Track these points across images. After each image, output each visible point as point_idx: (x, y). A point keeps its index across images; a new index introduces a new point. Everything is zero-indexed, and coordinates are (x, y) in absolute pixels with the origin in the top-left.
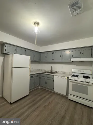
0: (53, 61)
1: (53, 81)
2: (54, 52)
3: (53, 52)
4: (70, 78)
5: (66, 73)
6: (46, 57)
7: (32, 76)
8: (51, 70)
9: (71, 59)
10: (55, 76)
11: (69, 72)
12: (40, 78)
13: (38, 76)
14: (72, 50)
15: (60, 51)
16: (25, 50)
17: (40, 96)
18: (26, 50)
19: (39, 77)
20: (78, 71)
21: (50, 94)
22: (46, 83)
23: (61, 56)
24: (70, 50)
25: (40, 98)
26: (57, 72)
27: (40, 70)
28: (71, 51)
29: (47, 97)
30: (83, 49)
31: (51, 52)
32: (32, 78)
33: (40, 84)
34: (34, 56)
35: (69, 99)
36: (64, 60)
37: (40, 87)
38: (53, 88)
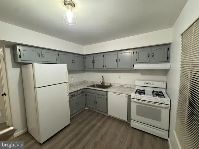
0: (105, 68)
1: (107, 100)
2: (106, 54)
3: (104, 54)
4: (133, 95)
5: (126, 86)
6: (93, 62)
7: (72, 95)
8: (102, 82)
9: (133, 66)
10: (108, 93)
11: (130, 85)
12: (86, 95)
13: (82, 92)
14: (135, 51)
15: (116, 53)
16: (57, 53)
17: (88, 124)
18: (60, 53)
19: (84, 94)
20: (144, 83)
21: (103, 120)
22: (96, 103)
23: (118, 60)
24: (132, 51)
25: (87, 128)
26: (112, 85)
27: (86, 82)
28: (134, 53)
29: (99, 124)
30: (153, 49)
31: (102, 55)
32: (73, 98)
33: (86, 105)
34: (73, 62)
35: (132, 127)
36: (121, 66)
37: (86, 108)
38: (107, 110)
